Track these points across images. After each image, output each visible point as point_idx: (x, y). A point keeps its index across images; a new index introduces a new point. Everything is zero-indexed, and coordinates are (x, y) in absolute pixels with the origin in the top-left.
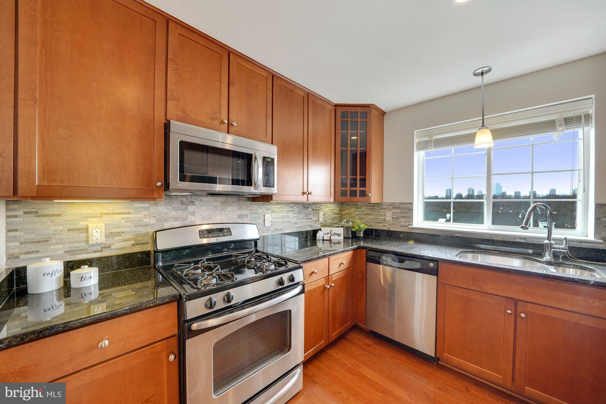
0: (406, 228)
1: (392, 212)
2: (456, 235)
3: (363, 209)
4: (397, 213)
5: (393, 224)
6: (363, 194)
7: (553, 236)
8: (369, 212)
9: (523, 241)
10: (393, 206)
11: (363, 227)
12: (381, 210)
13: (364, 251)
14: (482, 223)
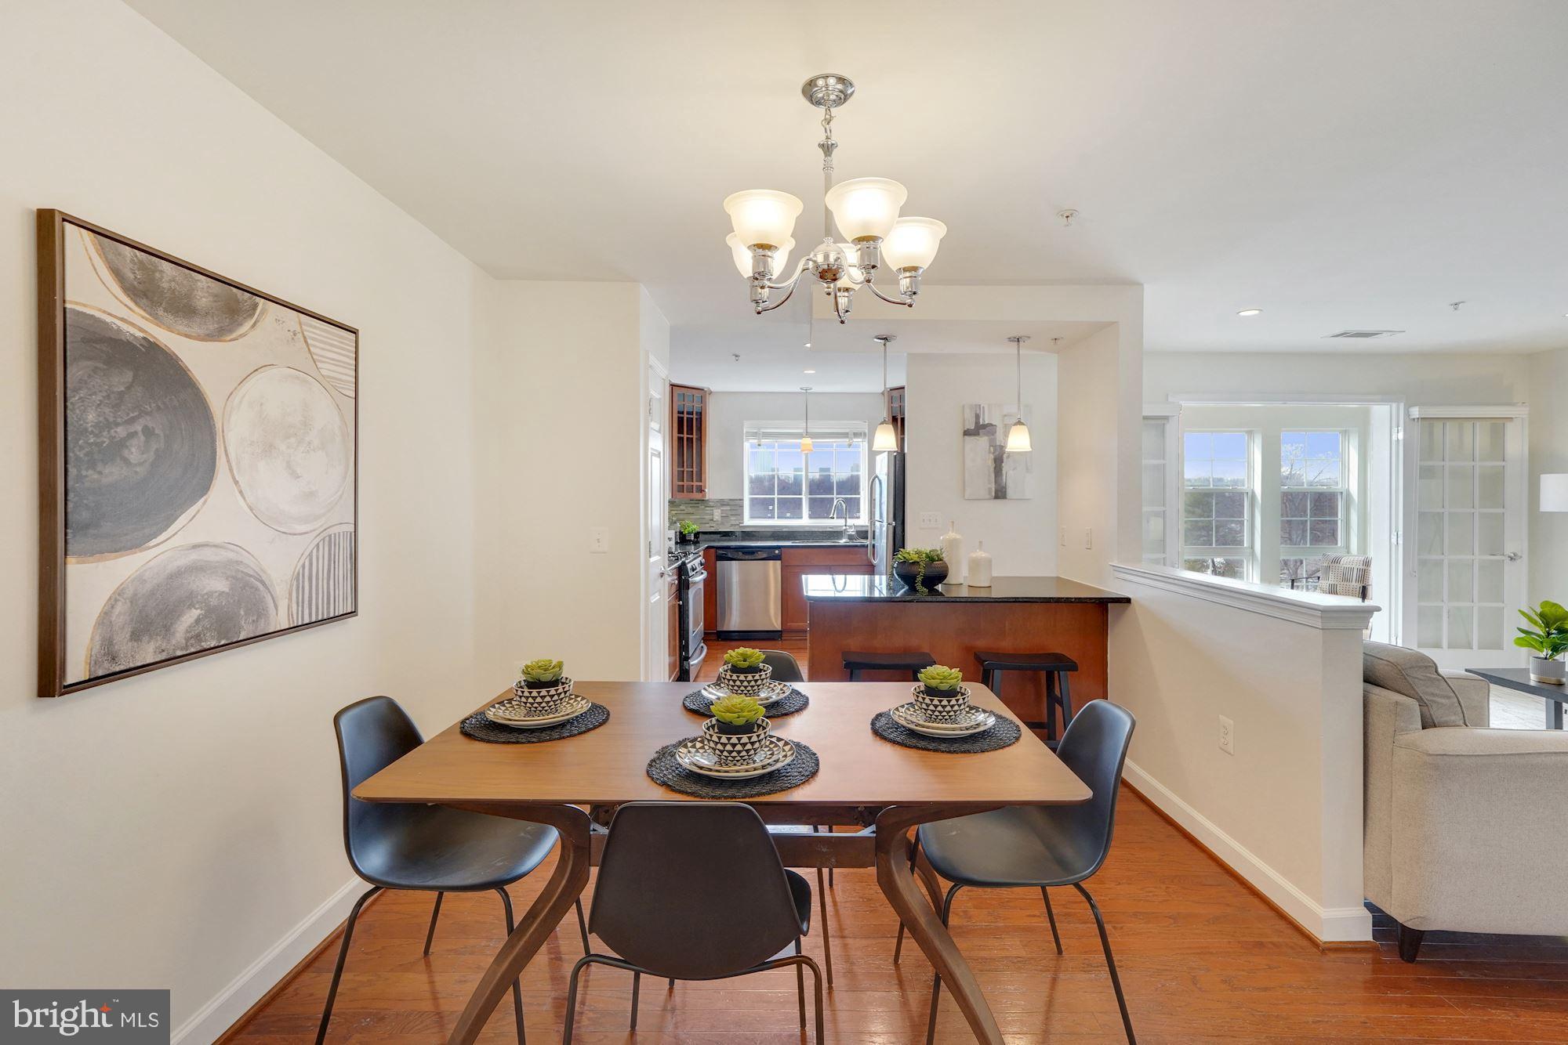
0: (737, 527)
1: (722, 510)
2: (784, 530)
3: (682, 507)
4: (726, 510)
5: (722, 523)
6: (701, 490)
7: (848, 524)
8: (691, 510)
9: (831, 530)
10: (722, 503)
11: (696, 528)
12: (707, 508)
13: (713, 550)
14: (801, 518)
